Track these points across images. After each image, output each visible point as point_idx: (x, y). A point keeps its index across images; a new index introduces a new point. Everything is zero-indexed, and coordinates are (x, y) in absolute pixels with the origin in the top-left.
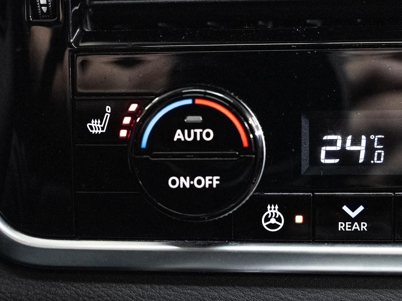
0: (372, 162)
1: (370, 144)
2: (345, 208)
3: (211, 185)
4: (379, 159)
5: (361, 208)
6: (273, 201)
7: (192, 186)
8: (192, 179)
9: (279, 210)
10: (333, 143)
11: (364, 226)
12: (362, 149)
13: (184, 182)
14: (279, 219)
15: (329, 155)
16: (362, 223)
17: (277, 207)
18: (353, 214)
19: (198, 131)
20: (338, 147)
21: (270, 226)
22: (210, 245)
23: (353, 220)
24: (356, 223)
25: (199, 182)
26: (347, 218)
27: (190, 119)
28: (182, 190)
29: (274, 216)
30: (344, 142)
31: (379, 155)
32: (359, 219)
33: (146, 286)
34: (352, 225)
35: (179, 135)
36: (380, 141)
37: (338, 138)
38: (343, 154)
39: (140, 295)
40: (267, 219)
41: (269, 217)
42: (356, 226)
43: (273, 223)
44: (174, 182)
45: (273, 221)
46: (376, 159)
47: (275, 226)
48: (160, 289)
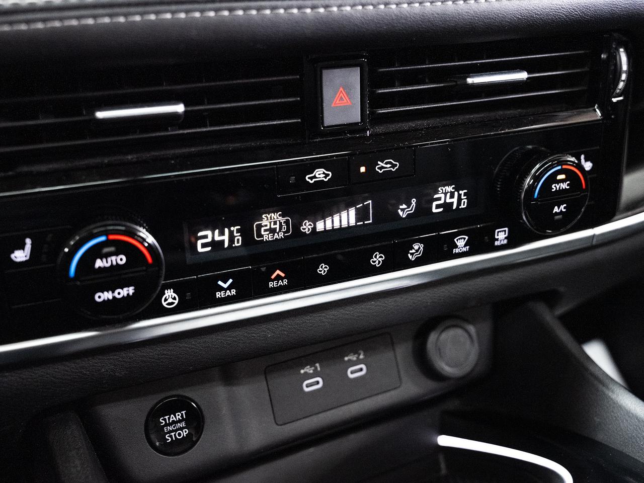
0: (234, 245)
1: (231, 233)
2: (220, 283)
3: (128, 294)
4: (238, 242)
5: (231, 281)
6: (168, 287)
7: (114, 297)
8: (113, 292)
9: (174, 292)
10: (206, 237)
11: (234, 292)
12: (226, 238)
13: (107, 295)
14: (174, 299)
15: (204, 246)
16: (232, 290)
17: (172, 290)
18: (225, 286)
19: (114, 258)
20: (209, 240)
21: (169, 304)
22: (126, 325)
23: (225, 290)
24: (228, 291)
25: (119, 294)
26: (221, 289)
27: (106, 250)
28: (106, 302)
29: (170, 297)
30: (213, 234)
31: (238, 240)
32: (229, 288)
33: (77, 361)
34: (225, 293)
35: (99, 263)
36: (238, 231)
37: (209, 233)
38: (214, 244)
39: (73, 368)
40: (166, 300)
41: (167, 298)
42: (228, 293)
43: (170, 302)
44: (99, 297)
45: (170, 300)
46: (236, 242)
47: (173, 303)
48: (89, 360)
